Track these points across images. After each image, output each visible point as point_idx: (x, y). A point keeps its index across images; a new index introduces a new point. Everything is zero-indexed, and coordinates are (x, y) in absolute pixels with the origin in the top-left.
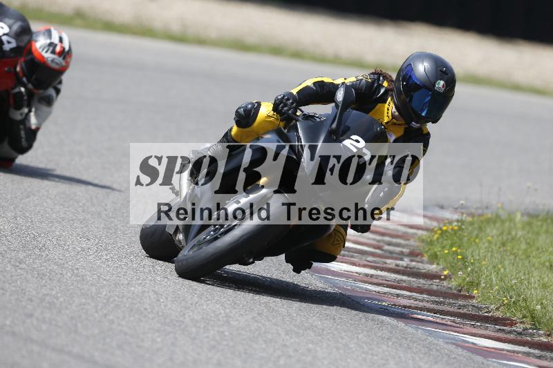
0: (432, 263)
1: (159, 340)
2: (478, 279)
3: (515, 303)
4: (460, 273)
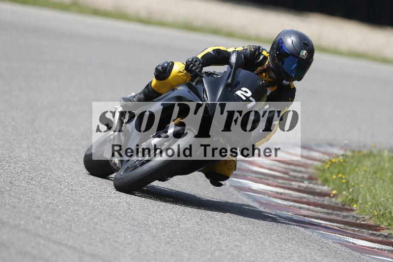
0: (324, 185)
1: (129, 237)
2: (357, 197)
3: (382, 215)
4: (344, 193)
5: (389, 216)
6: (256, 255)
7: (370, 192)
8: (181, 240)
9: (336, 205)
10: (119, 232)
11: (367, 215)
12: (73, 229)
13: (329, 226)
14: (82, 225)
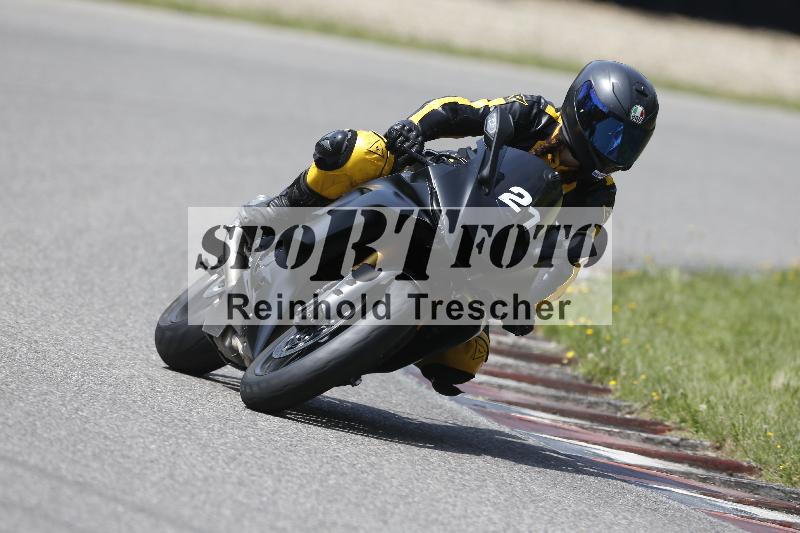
0: (549, 340)
2: (616, 364)
3: (669, 400)
4: (590, 356)
5: (681, 402)
6: (412, 483)
7: (644, 354)
8: (258, 454)
9: (575, 381)
10: (133, 437)
11: (636, 402)
12: (39, 431)
13: (560, 425)
14: (57, 424)
